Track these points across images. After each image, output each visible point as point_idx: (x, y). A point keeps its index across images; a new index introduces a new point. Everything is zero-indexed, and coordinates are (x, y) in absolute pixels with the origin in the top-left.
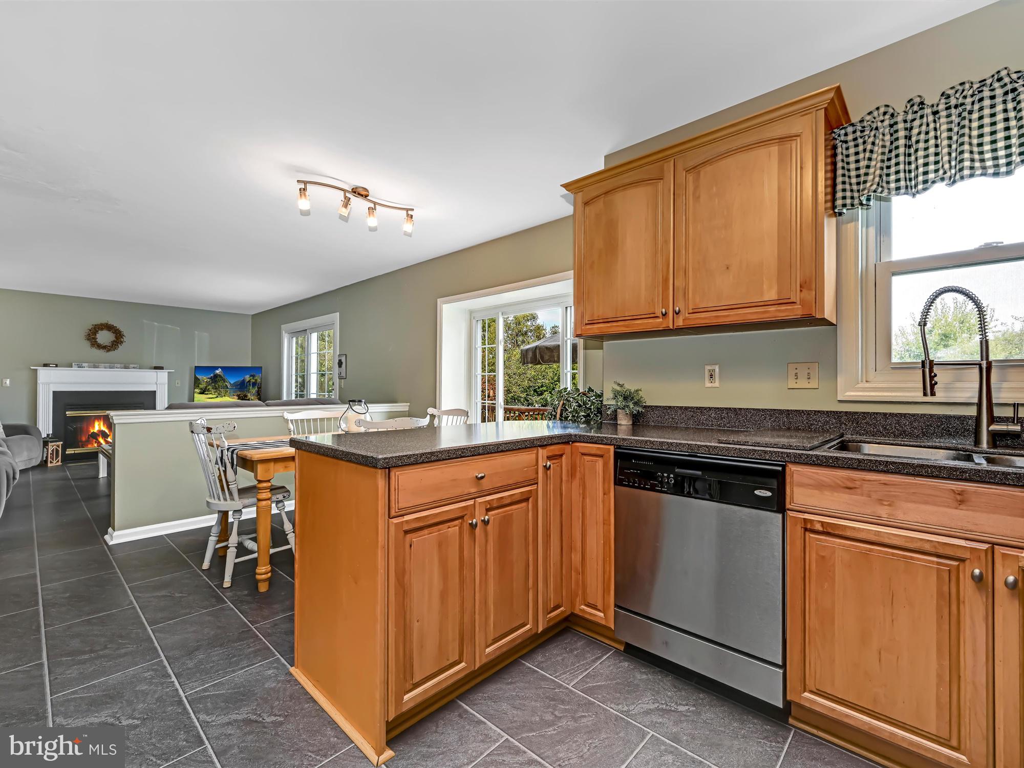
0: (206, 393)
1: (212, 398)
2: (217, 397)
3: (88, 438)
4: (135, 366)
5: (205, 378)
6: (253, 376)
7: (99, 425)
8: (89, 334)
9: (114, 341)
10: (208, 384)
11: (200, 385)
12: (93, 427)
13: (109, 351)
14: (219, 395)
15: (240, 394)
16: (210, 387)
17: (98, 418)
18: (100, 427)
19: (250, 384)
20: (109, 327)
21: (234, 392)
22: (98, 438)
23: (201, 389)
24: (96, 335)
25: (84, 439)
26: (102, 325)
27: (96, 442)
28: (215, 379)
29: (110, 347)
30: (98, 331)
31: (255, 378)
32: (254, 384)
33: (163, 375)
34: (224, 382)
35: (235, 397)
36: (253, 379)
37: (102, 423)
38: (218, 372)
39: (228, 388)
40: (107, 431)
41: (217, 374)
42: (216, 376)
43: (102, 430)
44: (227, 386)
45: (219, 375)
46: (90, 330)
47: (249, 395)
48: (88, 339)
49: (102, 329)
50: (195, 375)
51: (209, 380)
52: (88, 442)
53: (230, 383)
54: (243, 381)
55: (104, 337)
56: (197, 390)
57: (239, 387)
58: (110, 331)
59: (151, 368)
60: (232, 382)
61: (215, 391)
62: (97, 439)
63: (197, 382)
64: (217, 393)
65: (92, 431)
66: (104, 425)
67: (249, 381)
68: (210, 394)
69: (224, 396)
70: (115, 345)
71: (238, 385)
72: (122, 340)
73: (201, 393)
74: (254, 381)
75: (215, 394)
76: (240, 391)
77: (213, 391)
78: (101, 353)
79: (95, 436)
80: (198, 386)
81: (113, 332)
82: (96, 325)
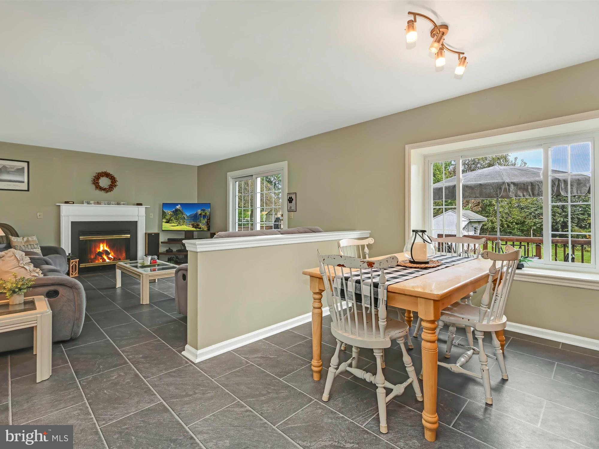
0: (170, 222)
1: (174, 226)
2: (178, 225)
3: (96, 256)
4: (125, 203)
5: (169, 211)
6: (204, 210)
7: (103, 246)
8: (95, 180)
9: (111, 185)
10: (172, 216)
11: (166, 217)
12: (99, 248)
13: (107, 192)
14: (179, 224)
15: (194, 224)
16: (172, 218)
17: (102, 241)
18: (104, 248)
19: (201, 217)
20: (107, 175)
21: (190, 222)
22: (102, 255)
23: (167, 219)
24: (98, 180)
25: (92, 257)
26: (102, 173)
27: (101, 259)
28: (176, 212)
29: (108, 189)
30: (100, 178)
31: (205, 212)
32: (204, 216)
33: (142, 210)
34: (183, 214)
35: (190, 225)
36: (204, 212)
37: (105, 245)
38: (178, 207)
39: (185, 219)
40: (109, 250)
41: (177, 208)
42: (177, 210)
43: (106, 250)
44: (184, 217)
45: (179, 209)
46: (95, 177)
47: (201, 224)
48: (94, 184)
49: (103, 176)
50: (163, 210)
51: (172, 213)
52: (95, 259)
53: (187, 215)
54: (196, 214)
55: (104, 182)
56: (164, 220)
57: (193, 218)
58: (108, 177)
59: (134, 205)
60: (188, 215)
61: (176, 221)
62: (102, 257)
63: (164, 214)
64: (177, 223)
65: (98, 251)
66: (106, 246)
67: (201, 214)
68: (173, 223)
69: (183, 224)
70: (112, 188)
71: (192, 217)
72: (116, 184)
73: (166, 222)
74: (204, 214)
75: (176, 223)
76: (194, 222)
77: (175, 221)
78: (102, 194)
79: (100, 254)
80: (165, 217)
81: (109, 178)
82: (98, 173)
